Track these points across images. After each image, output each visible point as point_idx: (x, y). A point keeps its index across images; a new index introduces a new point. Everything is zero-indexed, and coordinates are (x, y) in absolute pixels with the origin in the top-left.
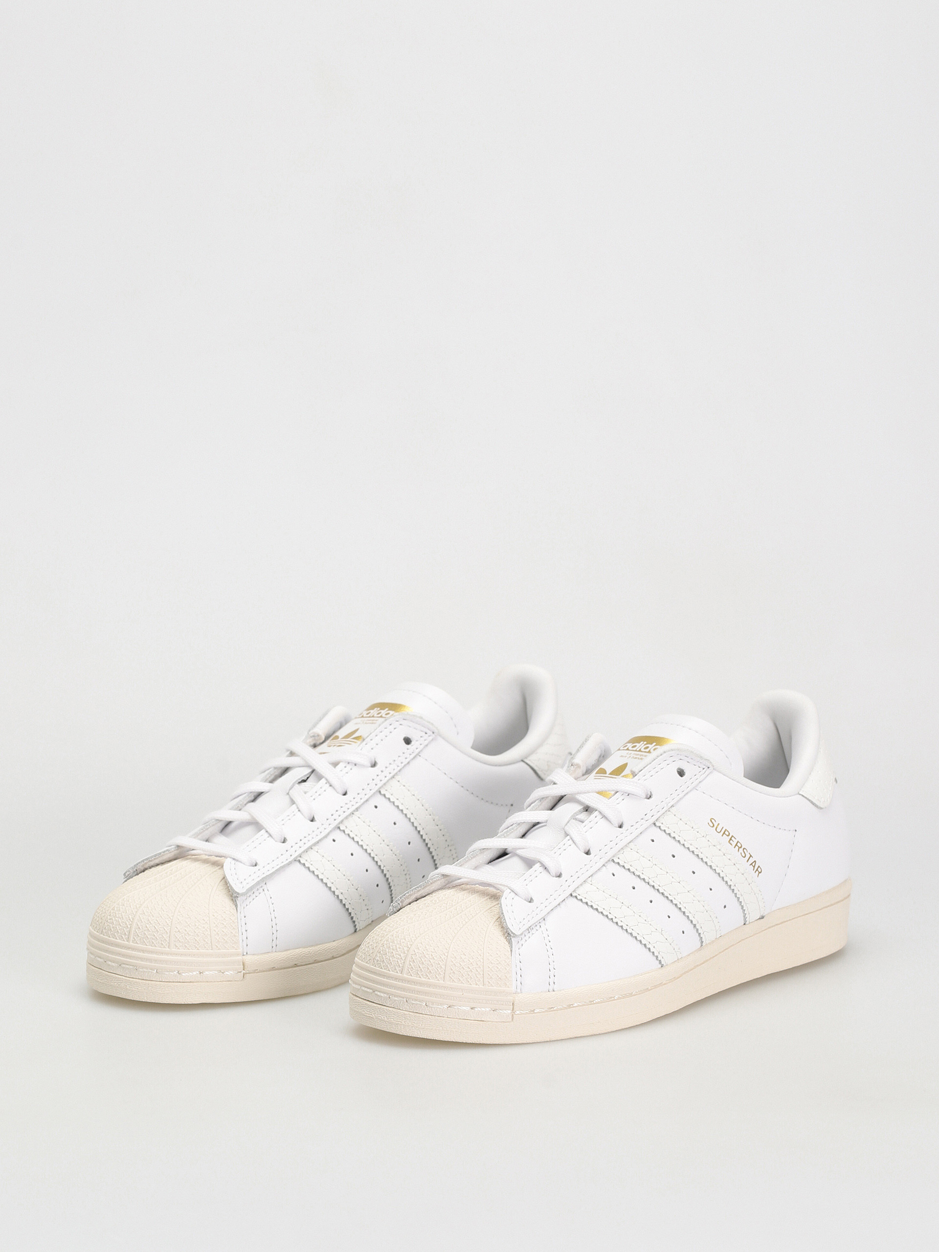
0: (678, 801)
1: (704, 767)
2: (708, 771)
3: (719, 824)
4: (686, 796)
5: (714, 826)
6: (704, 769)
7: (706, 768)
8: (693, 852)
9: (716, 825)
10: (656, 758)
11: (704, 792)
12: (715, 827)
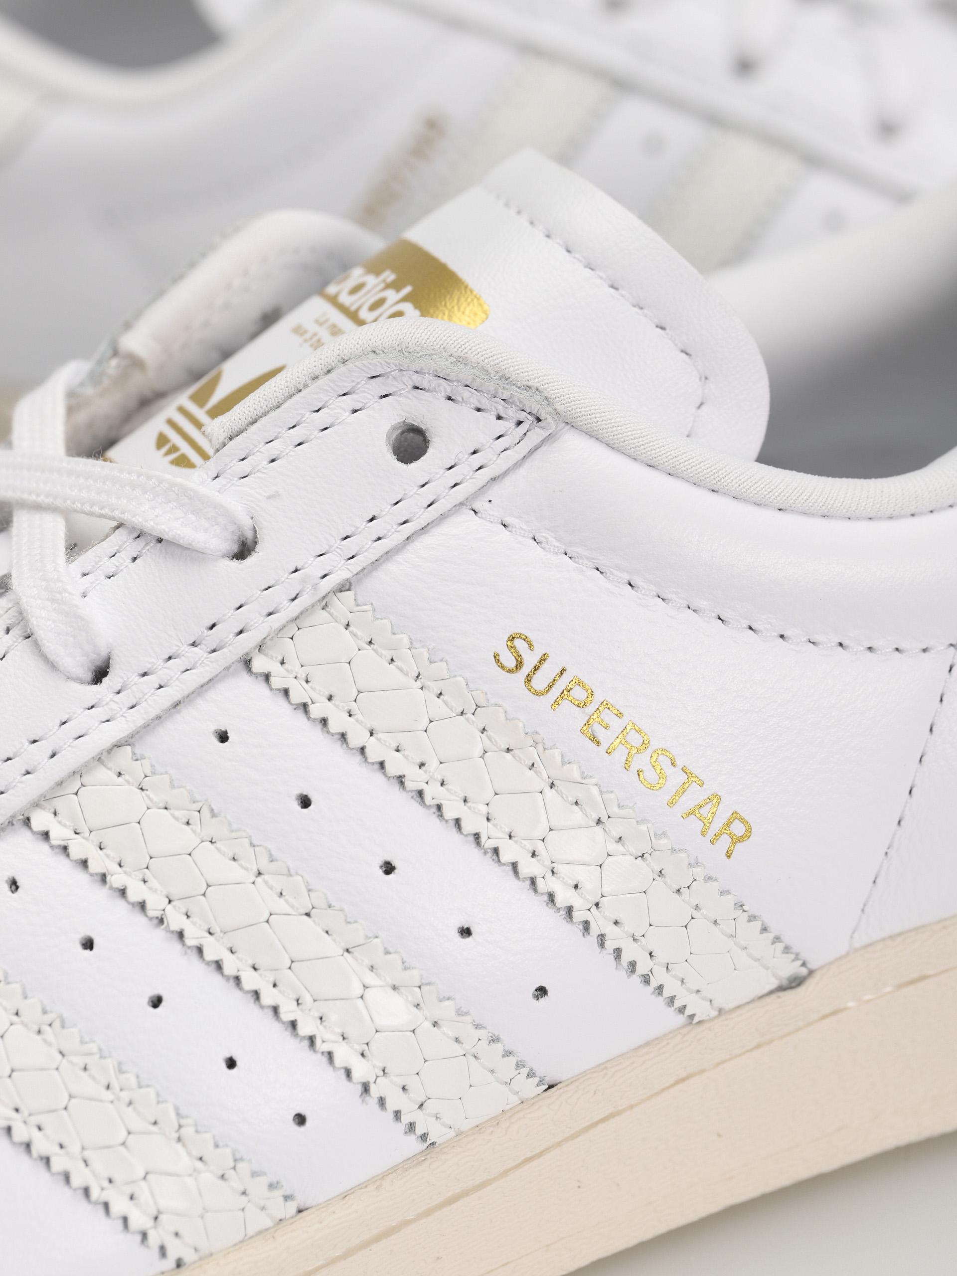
0: (376, 564)
1: (522, 416)
2: (537, 435)
3: (543, 660)
4: (419, 544)
5: (519, 664)
6: (519, 423)
7: (529, 421)
8: (400, 780)
9: (530, 660)
10: (306, 386)
11: (507, 520)
12: (526, 669)
